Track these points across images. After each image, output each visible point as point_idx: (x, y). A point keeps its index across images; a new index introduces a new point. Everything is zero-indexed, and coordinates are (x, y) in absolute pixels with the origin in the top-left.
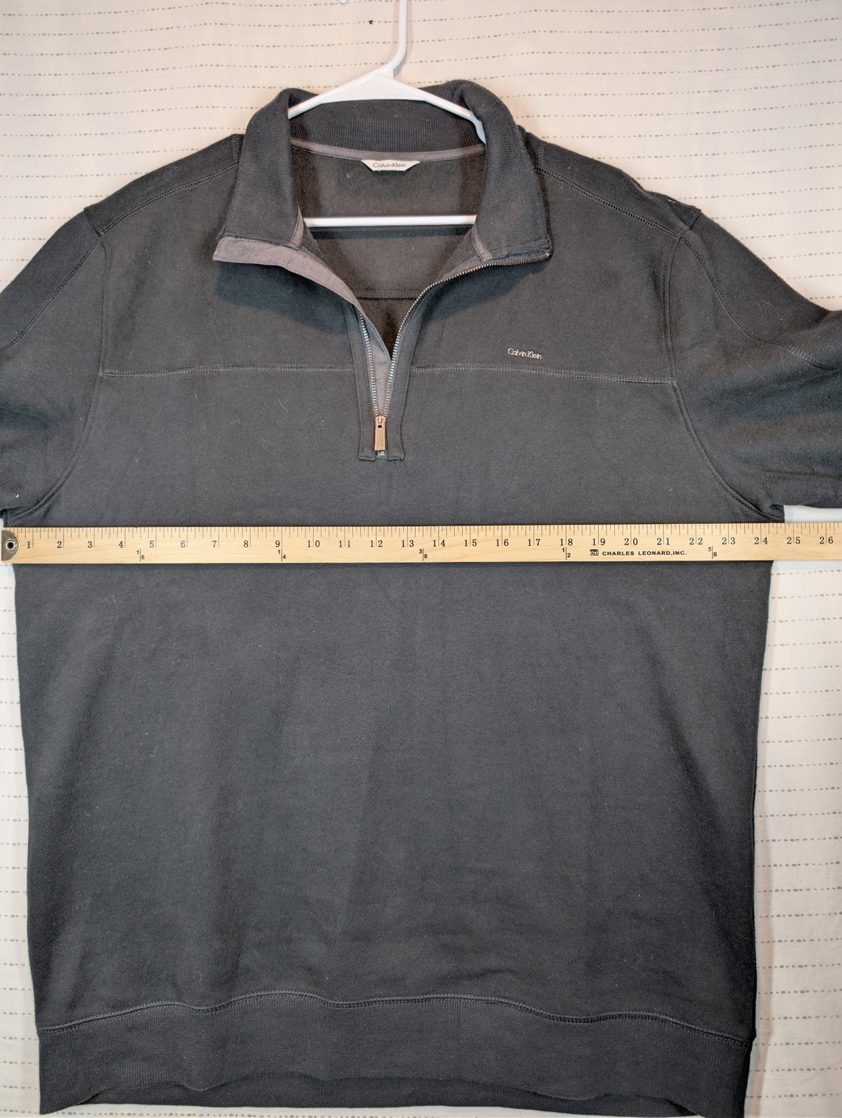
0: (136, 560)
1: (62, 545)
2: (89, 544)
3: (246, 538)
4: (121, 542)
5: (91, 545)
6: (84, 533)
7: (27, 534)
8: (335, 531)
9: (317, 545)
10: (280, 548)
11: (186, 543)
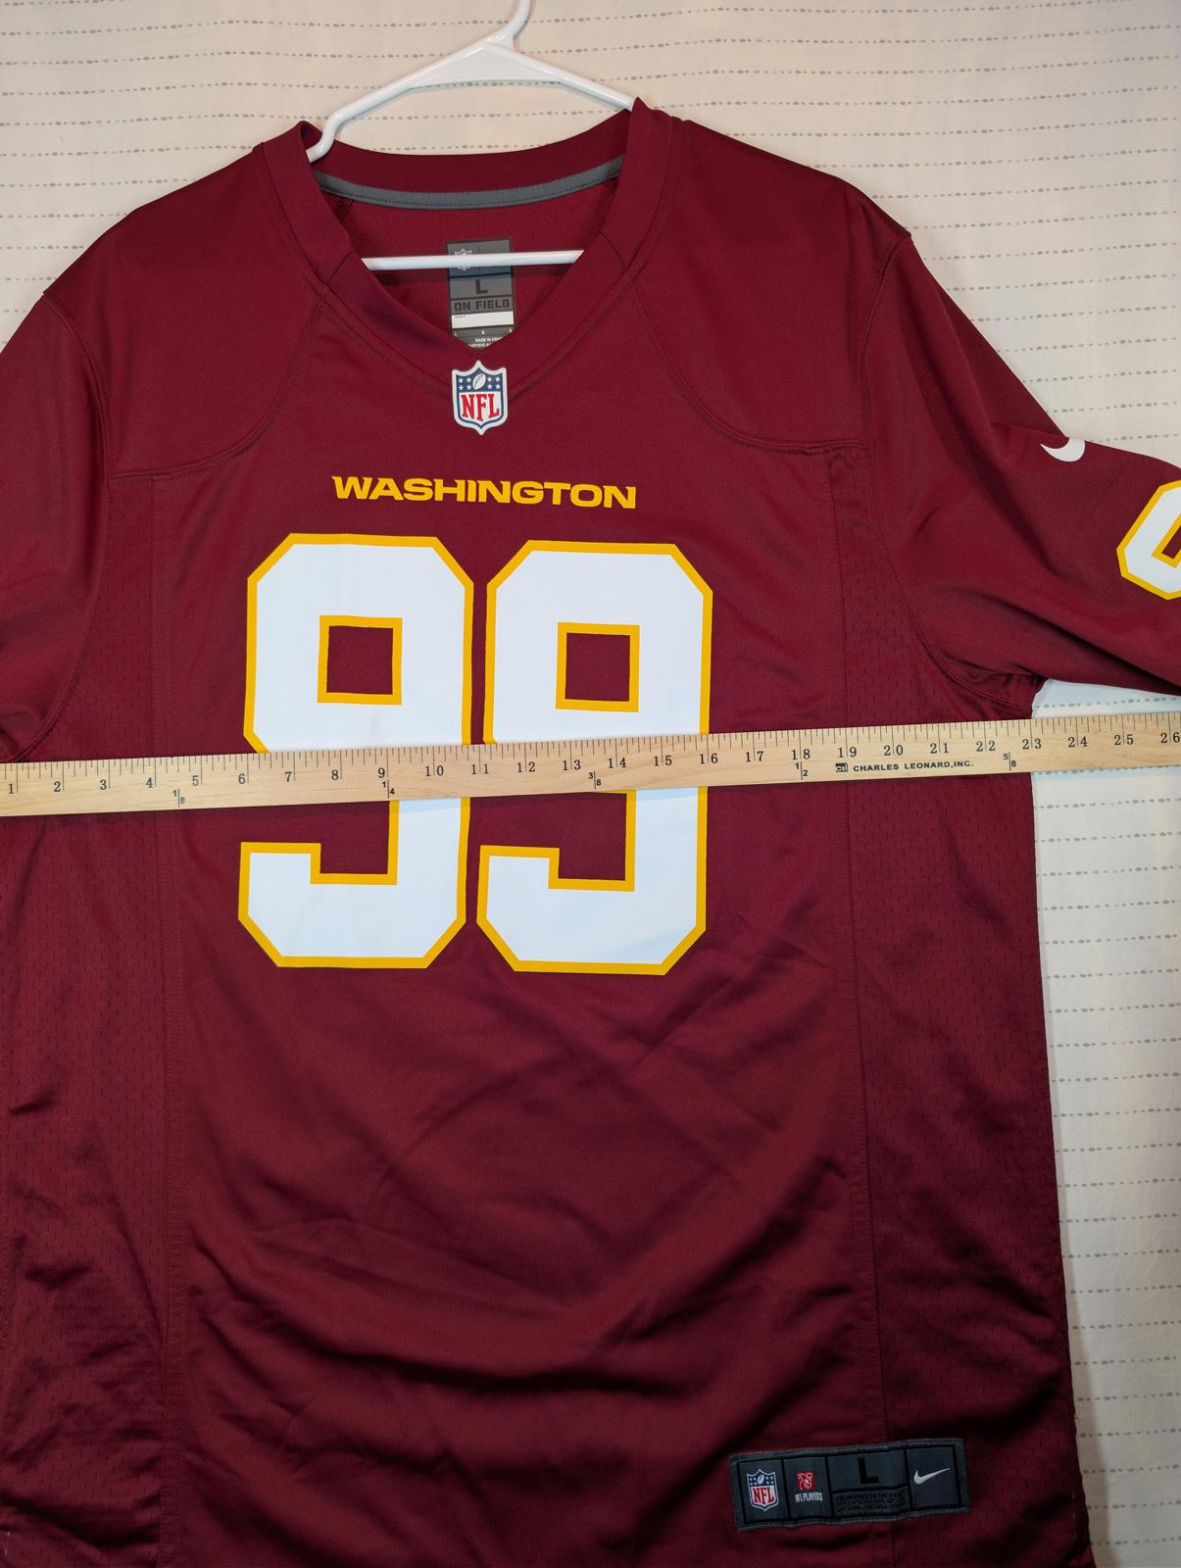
0: (173, 805)
1: (60, 787)
6: (94, 769)
9: (440, 773)
11: (246, 777)
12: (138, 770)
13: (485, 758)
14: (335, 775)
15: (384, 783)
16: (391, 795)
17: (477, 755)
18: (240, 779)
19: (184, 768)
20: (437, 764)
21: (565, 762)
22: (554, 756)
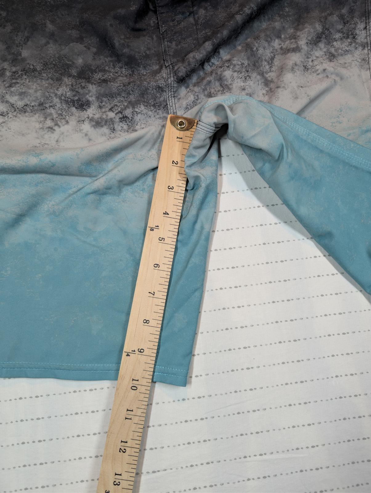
0: (151, 224)
1: (175, 164)
2: (171, 186)
3: (152, 323)
4: (168, 214)
5: (170, 188)
6: (181, 185)
7: (189, 138)
8: (143, 407)
9: (133, 388)
10: (137, 352)
11: (157, 268)
12: (175, 209)
13: (136, 419)
14: (146, 321)
15: (134, 351)
16: (126, 354)
17: (139, 414)
18: (157, 265)
19: (171, 234)
20: (139, 387)
21: (121, 475)
22: (127, 467)
